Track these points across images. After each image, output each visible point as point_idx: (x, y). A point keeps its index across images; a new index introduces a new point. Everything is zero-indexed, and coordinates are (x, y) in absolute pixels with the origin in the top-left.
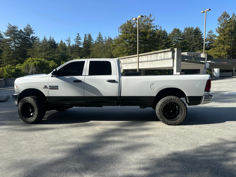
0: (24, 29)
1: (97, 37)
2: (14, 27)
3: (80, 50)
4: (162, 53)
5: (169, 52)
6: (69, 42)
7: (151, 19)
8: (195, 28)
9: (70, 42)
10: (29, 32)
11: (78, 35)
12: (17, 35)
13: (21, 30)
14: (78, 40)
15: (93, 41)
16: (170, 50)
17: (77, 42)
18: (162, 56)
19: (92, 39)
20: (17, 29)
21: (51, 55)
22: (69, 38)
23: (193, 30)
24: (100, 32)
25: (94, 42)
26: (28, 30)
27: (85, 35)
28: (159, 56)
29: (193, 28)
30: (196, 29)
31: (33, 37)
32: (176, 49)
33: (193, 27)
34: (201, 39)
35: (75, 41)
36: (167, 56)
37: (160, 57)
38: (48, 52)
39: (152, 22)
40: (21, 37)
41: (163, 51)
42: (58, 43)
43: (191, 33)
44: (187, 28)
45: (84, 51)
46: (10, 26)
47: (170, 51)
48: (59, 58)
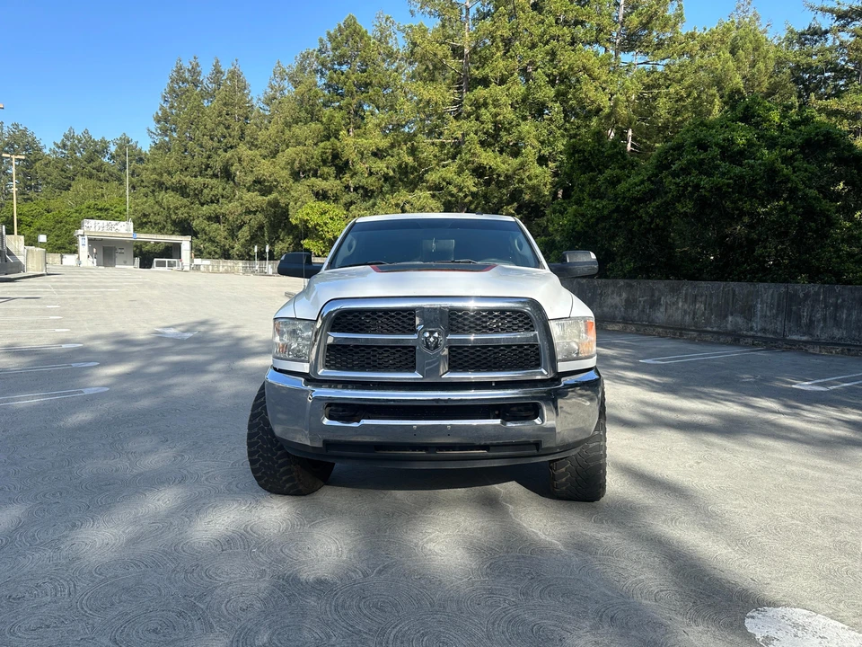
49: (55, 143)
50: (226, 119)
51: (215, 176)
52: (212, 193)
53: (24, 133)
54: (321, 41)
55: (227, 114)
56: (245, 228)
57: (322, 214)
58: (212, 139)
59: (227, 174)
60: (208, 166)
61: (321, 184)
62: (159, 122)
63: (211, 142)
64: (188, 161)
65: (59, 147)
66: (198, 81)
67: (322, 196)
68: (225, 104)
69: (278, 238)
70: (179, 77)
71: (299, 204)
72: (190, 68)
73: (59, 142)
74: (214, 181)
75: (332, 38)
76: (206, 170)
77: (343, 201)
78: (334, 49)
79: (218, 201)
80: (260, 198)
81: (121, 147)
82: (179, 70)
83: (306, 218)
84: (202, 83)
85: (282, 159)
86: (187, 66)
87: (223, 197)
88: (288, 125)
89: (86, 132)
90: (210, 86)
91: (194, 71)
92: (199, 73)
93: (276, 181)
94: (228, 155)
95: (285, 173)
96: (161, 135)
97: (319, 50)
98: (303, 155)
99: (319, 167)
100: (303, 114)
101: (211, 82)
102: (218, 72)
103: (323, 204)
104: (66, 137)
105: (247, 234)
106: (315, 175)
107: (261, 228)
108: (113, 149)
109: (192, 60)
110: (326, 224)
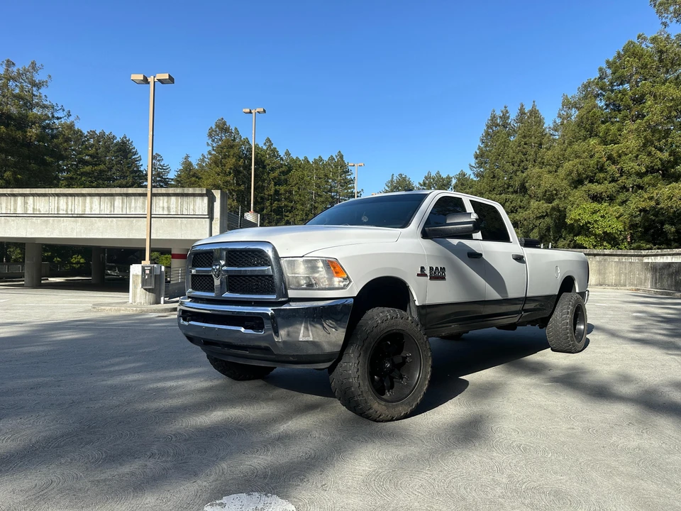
4: (173, 199)
5: (198, 199)
7: (37, 78)
8: (119, 139)
16: (205, 192)
18: (172, 206)
23: (115, 142)
28: (161, 205)
29: (114, 136)
30: (122, 140)
32: (217, 194)
33: (113, 134)
34: (136, 172)
36: (192, 207)
37: (163, 208)
39: (39, 88)
41: (179, 190)
43: (107, 149)
44: (94, 132)
47: (201, 195)
49: (419, 183)
50: (524, 148)
51: (515, 192)
52: (512, 205)
53: (404, 179)
54: (601, 70)
55: (525, 144)
56: (536, 230)
57: (593, 213)
58: (513, 165)
59: (523, 189)
60: (509, 186)
61: (596, 188)
62: (476, 158)
63: (512, 167)
64: (494, 184)
65: (421, 185)
66: (507, 123)
67: (596, 198)
68: (524, 137)
69: (561, 237)
70: (493, 123)
71: (575, 206)
72: (502, 115)
73: (422, 182)
74: (514, 196)
75: (609, 64)
76: (508, 188)
77: (618, 201)
78: (614, 73)
79: (517, 211)
80: (546, 205)
81: (459, 180)
82: (493, 118)
83: (578, 217)
84: (510, 124)
85: (562, 172)
86: (499, 114)
87: (520, 207)
88: (570, 144)
89: (438, 173)
90: (516, 125)
91: (505, 117)
92: (508, 117)
93: (556, 190)
94: (524, 175)
95: (565, 183)
96: (478, 167)
97: (599, 78)
98: (580, 166)
99: (595, 174)
100: (583, 133)
101: (517, 123)
102: (522, 113)
103: (595, 205)
104: (426, 178)
105: (537, 234)
106: (591, 181)
107: (548, 229)
108: (454, 182)
109: (503, 109)
110: (596, 221)
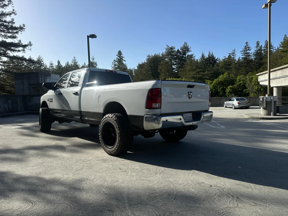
0: (181, 48)
1: (281, 43)
2: (172, 48)
3: (249, 63)
6: (233, 55)
9: (235, 55)
10: (185, 51)
11: (247, 44)
12: (174, 56)
13: (178, 50)
14: (247, 51)
15: (274, 49)
17: (245, 53)
19: (272, 46)
20: (174, 50)
21: (202, 73)
22: (234, 51)
24: (285, 35)
25: (275, 51)
26: (185, 48)
27: (257, 42)
31: (188, 56)
35: (242, 52)
38: (198, 70)
40: (178, 58)
42: (217, 59)
45: (254, 65)
46: (168, 48)
48: (210, 76)
